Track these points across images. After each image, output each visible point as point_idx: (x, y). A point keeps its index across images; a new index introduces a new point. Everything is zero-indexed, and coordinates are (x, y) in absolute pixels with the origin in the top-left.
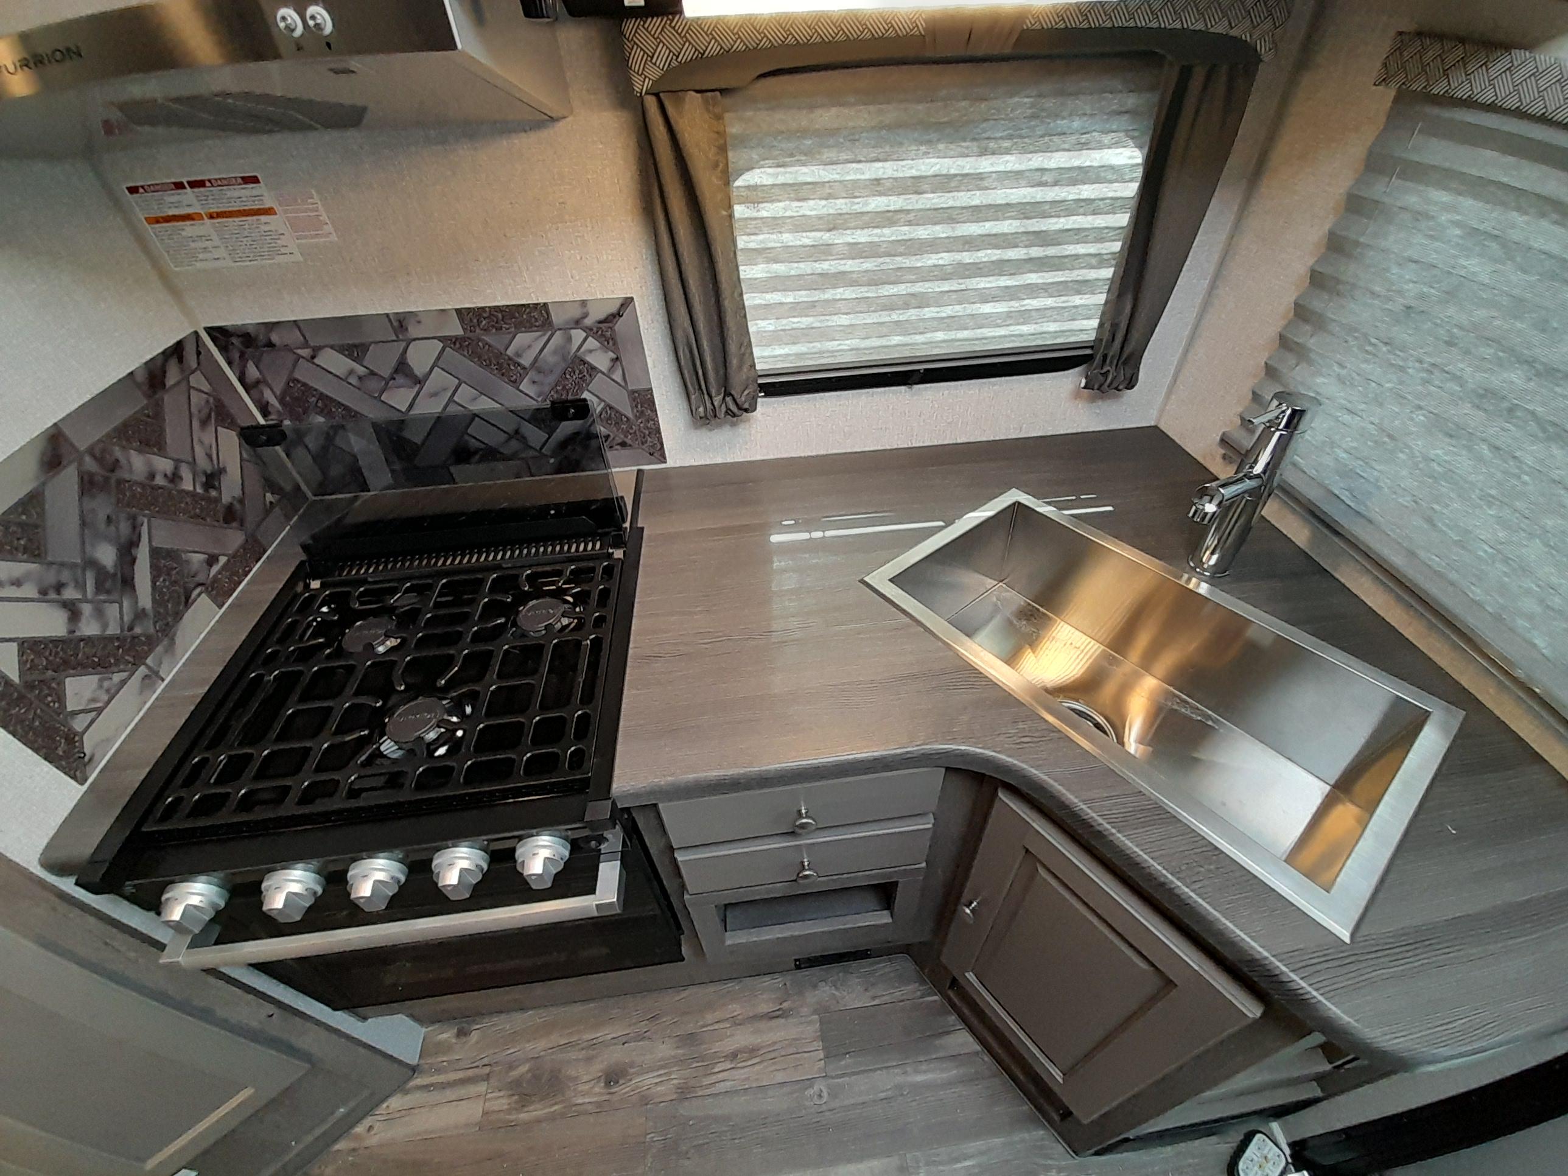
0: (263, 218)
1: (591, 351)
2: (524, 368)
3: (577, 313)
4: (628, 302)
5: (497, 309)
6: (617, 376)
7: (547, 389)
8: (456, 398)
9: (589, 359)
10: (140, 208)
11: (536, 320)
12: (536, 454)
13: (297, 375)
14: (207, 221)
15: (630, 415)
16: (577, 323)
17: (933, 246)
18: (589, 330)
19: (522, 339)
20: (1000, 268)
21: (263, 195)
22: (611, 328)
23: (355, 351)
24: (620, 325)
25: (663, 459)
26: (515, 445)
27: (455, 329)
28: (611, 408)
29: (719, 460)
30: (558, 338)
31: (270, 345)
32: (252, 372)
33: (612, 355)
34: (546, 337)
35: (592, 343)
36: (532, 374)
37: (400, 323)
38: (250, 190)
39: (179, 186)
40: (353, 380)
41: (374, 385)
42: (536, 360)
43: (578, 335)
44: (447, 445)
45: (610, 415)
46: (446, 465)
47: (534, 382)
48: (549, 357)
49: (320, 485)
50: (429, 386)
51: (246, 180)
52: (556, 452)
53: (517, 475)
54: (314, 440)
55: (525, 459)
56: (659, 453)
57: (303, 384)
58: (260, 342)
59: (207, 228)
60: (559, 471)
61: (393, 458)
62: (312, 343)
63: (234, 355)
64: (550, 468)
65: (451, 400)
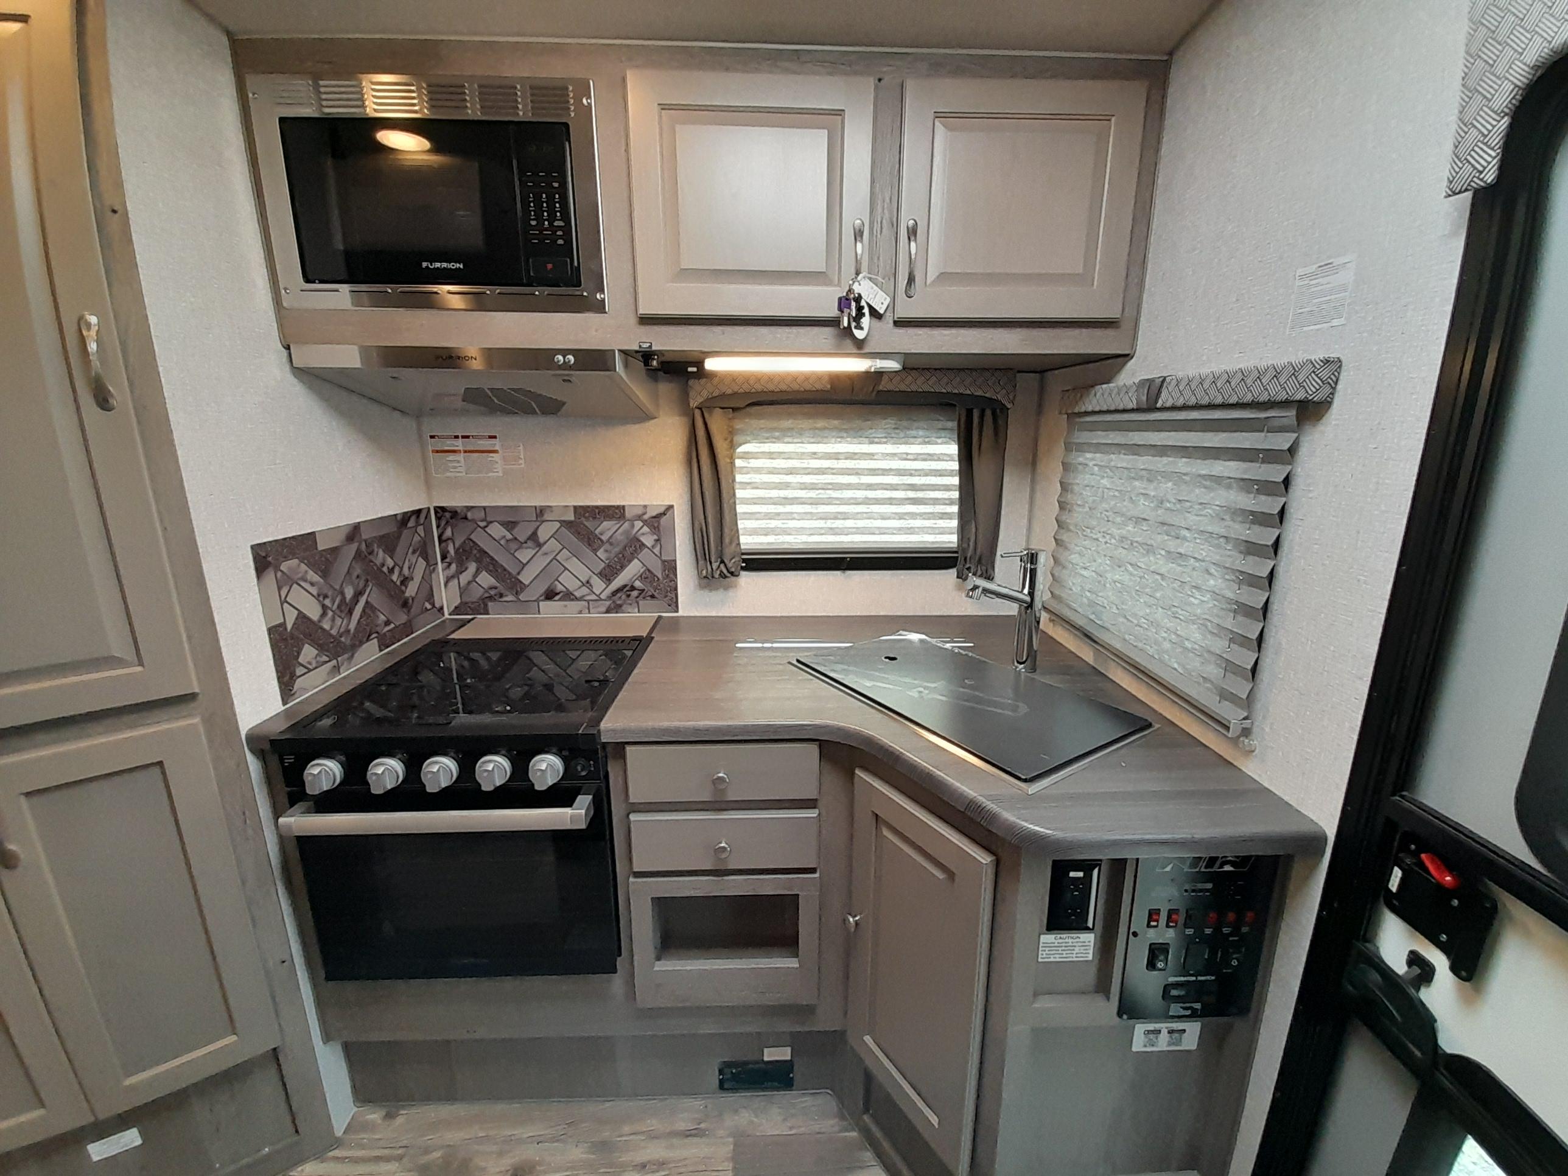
0: (491, 455)
1: (643, 534)
2: (602, 542)
3: (640, 512)
4: (671, 507)
5: (597, 507)
6: (657, 550)
7: (612, 555)
8: (557, 558)
9: (642, 539)
10: (431, 445)
11: (617, 515)
12: (596, 598)
13: (472, 537)
14: (462, 454)
15: (660, 576)
16: (639, 517)
17: (849, 487)
18: (645, 522)
19: (606, 524)
20: (890, 501)
21: (497, 444)
22: (658, 522)
23: (510, 525)
24: (663, 520)
25: (676, 609)
26: (585, 590)
27: (570, 516)
28: (649, 570)
29: (714, 614)
30: (627, 524)
31: (466, 518)
32: (448, 533)
33: (656, 537)
34: (618, 525)
35: (646, 529)
36: (607, 546)
37: (540, 512)
38: (493, 441)
39: (456, 437)
40: (503, 542)
41: (513, 546)
42: (611, 537)
43: (638, 524)
44: (542, 589)
45: (647, 575)
46: (537, 601)
47: (606, 551)
48: (619, 536)
49: (456, 608)
50: (545, 548)
51: (491, 437)
52: (609, 598)
53: (580, 612)
54: (465, 578)
55: (588, 601)
56: (674, 605)
57: (474, 542)
58: (460, 517)
59: (461, 457)
60: (607, 612)
61: (508, 593)
62: (489, 519)
63: (443, 523)
64: (604, 609)
65: (555, 558)
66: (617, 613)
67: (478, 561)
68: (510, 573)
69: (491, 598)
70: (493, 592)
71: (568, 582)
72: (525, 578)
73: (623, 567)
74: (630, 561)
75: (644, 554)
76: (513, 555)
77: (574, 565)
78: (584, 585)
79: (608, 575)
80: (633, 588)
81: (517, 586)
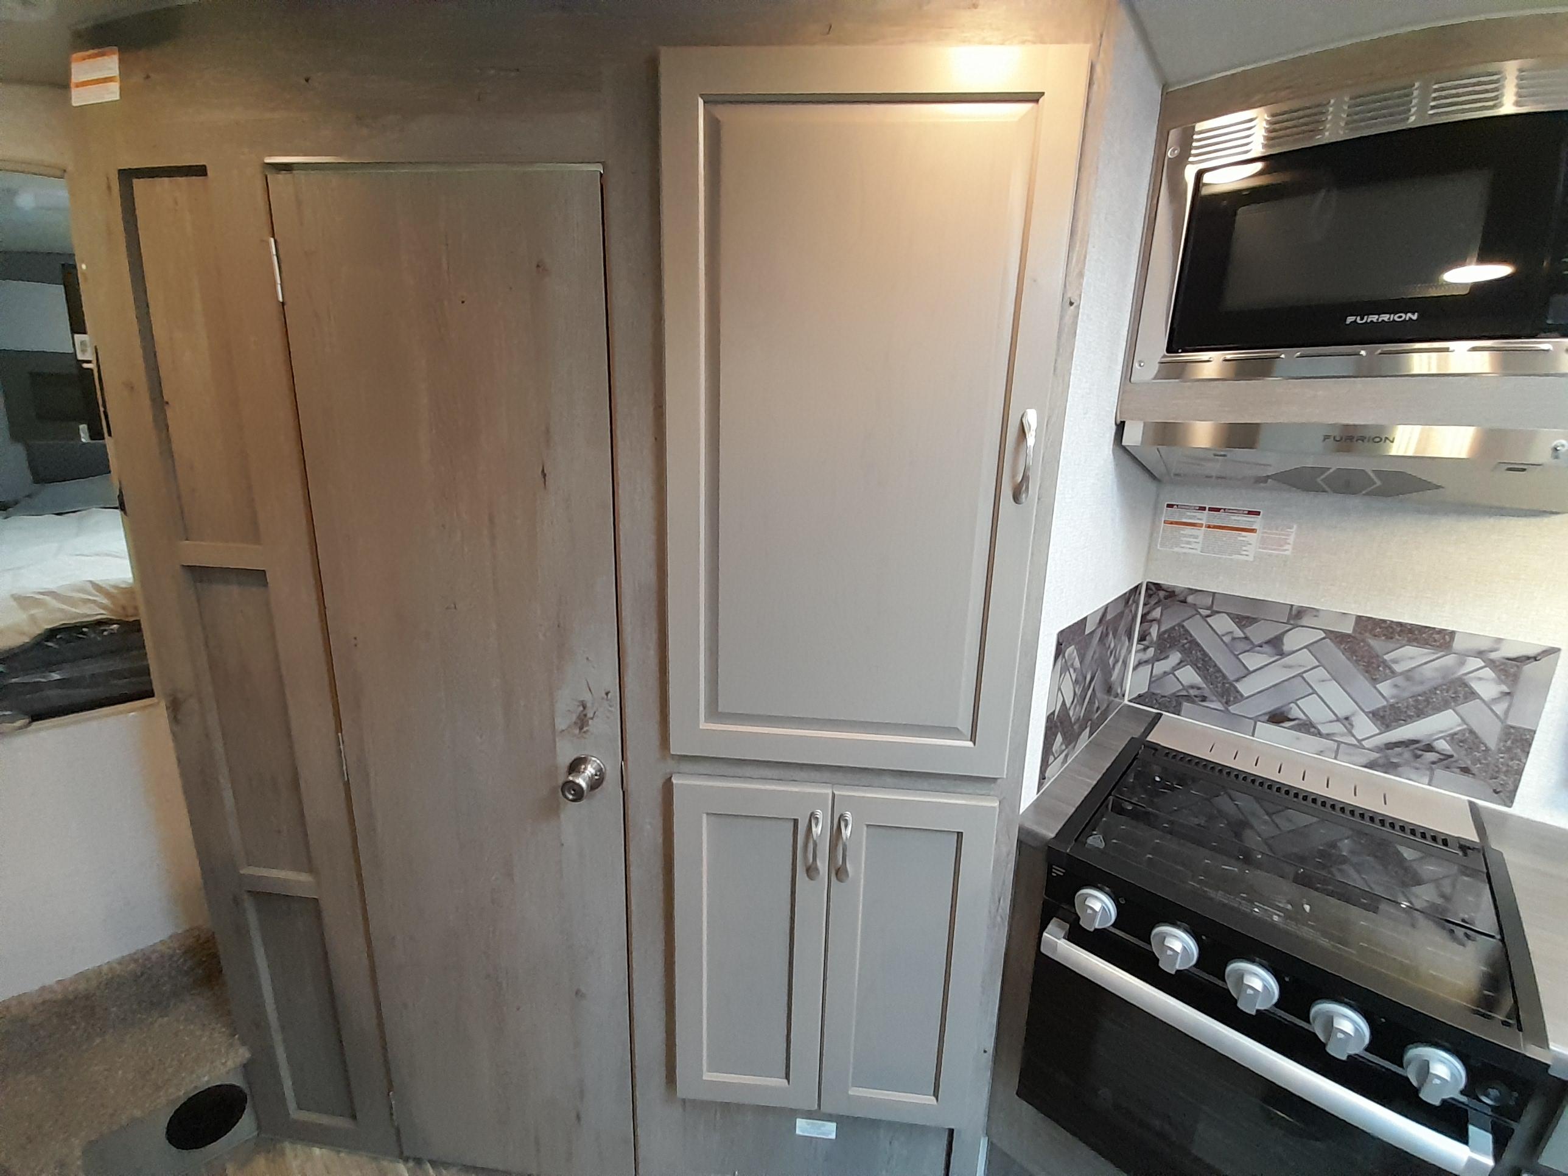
0: (1244, 534)
1: (1480, 679)
2: (1393, 672)
3: (1484, 645)
4: (1554, 651)
5: (1400, 624)
6: (1500, 708)
7: (1408, 694)
8: (1304, 675)
9: (1476, 686)
10: (1166, 514)
11: (1435, 641)
12: (1355, 742)
13: (1186, 624)
14: (1204, 529)
15: (1492, 744)
16: (1480, 654)
18: (1491, 664)
19: (1409, 650)
21: (1257, 522)
22: (1518, 666)
23: (1242, 621)
24: (1531, 667)
25: (1509, 801)
26: (1338, 728)
27: (1348, 628)
28: (1472, 732)
30: (1449, 660)
31: (1184, 602)
32: (1156, 613)
33: (1505, 688)
34: (1434, 657)
35: (1488, 673)
36: (1399, 680)
37: (1297, 615)
38: (1252, 518)
39: (1204, 509)
40: (1227, 639)
41: (1241, 646)
42: (1412, 670)
43: (1475, 663)
44: (1270, 706)
45: (1467, 740)
46: (1256, 720)
47: (1396, 686)
48: (1429, 671)
49: (1140, 696)
50: (1286, 660)
51: (1250, 513)
52: (1377, 749)
53: (1320, 753)
54: (1161, 667)
55: (1339, 743)
56: (1507, 794)
57: (1187, 631)
58: (1178, 598)
59: (1201, 532)
60: (1371, 765)
61: (1215, 698)
62: (1215, 608)
63: (1153, 602)
64: (1364, 761)
65: (1300, 675)
66: (1385, 773)
67: (1186, 652)
68: (1224, 677)
69: (1188, 698)
70: (1192, 692)
71: (1311, 708)
72: (1245, 688)
73: (1420, 714)
74: (1439, 710)
75: (1468, 708)
76: (1236, 656)
77: (1332, 692)
78: (1338, 720)
79: (1385, 717)
80: (1429, 748)
81: (1228, 693)
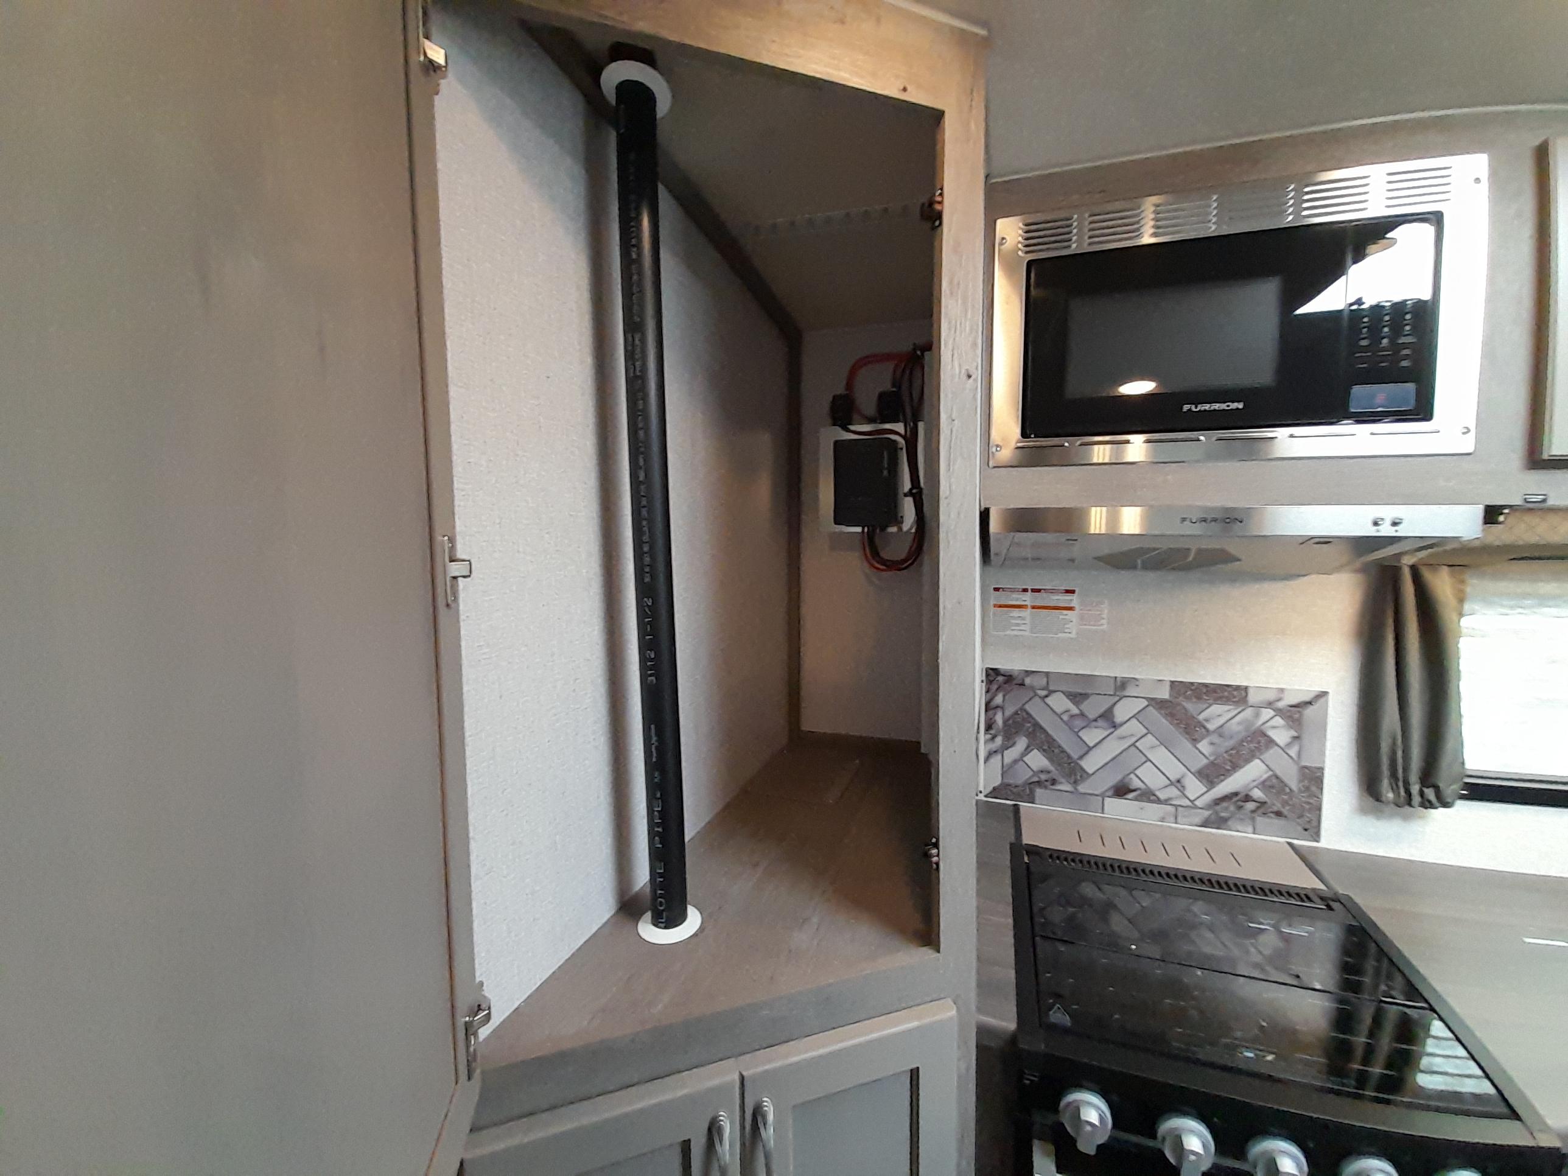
0: (1065, 612)
1: (1274, 727)
2: (1207, 730)
3: (1271, 696)
4: (1323, 694)
5: (1206, 685)
6: (1293, 752)
7: (1223, 750)
8: (1137, 744)
9: (1271, 733)
10: (995, 598)
11: (1235, 697)
12: (1189, 804)
13: (1027, 707)
14: (1029, 610)
15: (1294, 787)
16: (1270, 705)
18: (1279, 712)
19: (1216, 709)
21: (1074, 600)
22: (1299, 712)
23: (1077, 698)
24: (1309, 712)
25: (1316, 837)
26: (1173, 792)
27: (1164, 694)
28: (1277, 777)
29: (1381, 852)
30: (1248, 713)
31: (1022, 684)
32: (999, 699)
33: (1294, 733)
34: (1236, 712)
35: (1279, 721)
36: (1213, 738)
37: (1121, 685)
38: (1068, 597)
39: (1025, 590)
40: (1065, 717)
41: (1079, 723)
42: (1221, 726)
43: (1267, 713)
44: (1112, 779)
45: (1274, 784)
46: (1103, 796)
47: (1212, 744)
48: (1235, 726)
49: (994, 789)
50: (1120, 732)
51: (1067, 591)
52: (1208, 807)
53: (1162, 820)
54: (1011, 754)
55: (1176, 806)
56: (1313, 830)
57: (1028, 713)
58: (1015, 682)
59: (1027, 613)
60: (1205, 824)
61: (1063, 780)
62: (1051, 688)
63: (994, 687)
64: (1197, 820)
65: (1133, 745)
66: (1218, 828)
67: (1031, 736)
68: (1069, 757)
69: (1039, 783)
70: (1043, 777)
71: (1148, 777)
72: (1089, 764)
73: (1236, 767)
74: (1248, 761)
75: (1271, 755)
76: (1077, 733)
77: (1160, 756)
78: (1172, 784)
79: (1210, 774)
80: (1247, 798)
81: (1073, 771)
